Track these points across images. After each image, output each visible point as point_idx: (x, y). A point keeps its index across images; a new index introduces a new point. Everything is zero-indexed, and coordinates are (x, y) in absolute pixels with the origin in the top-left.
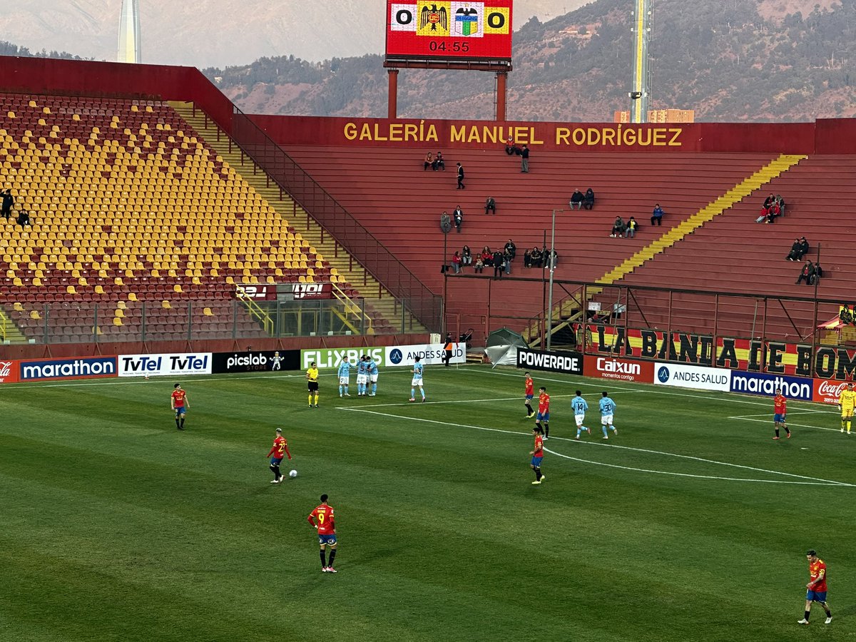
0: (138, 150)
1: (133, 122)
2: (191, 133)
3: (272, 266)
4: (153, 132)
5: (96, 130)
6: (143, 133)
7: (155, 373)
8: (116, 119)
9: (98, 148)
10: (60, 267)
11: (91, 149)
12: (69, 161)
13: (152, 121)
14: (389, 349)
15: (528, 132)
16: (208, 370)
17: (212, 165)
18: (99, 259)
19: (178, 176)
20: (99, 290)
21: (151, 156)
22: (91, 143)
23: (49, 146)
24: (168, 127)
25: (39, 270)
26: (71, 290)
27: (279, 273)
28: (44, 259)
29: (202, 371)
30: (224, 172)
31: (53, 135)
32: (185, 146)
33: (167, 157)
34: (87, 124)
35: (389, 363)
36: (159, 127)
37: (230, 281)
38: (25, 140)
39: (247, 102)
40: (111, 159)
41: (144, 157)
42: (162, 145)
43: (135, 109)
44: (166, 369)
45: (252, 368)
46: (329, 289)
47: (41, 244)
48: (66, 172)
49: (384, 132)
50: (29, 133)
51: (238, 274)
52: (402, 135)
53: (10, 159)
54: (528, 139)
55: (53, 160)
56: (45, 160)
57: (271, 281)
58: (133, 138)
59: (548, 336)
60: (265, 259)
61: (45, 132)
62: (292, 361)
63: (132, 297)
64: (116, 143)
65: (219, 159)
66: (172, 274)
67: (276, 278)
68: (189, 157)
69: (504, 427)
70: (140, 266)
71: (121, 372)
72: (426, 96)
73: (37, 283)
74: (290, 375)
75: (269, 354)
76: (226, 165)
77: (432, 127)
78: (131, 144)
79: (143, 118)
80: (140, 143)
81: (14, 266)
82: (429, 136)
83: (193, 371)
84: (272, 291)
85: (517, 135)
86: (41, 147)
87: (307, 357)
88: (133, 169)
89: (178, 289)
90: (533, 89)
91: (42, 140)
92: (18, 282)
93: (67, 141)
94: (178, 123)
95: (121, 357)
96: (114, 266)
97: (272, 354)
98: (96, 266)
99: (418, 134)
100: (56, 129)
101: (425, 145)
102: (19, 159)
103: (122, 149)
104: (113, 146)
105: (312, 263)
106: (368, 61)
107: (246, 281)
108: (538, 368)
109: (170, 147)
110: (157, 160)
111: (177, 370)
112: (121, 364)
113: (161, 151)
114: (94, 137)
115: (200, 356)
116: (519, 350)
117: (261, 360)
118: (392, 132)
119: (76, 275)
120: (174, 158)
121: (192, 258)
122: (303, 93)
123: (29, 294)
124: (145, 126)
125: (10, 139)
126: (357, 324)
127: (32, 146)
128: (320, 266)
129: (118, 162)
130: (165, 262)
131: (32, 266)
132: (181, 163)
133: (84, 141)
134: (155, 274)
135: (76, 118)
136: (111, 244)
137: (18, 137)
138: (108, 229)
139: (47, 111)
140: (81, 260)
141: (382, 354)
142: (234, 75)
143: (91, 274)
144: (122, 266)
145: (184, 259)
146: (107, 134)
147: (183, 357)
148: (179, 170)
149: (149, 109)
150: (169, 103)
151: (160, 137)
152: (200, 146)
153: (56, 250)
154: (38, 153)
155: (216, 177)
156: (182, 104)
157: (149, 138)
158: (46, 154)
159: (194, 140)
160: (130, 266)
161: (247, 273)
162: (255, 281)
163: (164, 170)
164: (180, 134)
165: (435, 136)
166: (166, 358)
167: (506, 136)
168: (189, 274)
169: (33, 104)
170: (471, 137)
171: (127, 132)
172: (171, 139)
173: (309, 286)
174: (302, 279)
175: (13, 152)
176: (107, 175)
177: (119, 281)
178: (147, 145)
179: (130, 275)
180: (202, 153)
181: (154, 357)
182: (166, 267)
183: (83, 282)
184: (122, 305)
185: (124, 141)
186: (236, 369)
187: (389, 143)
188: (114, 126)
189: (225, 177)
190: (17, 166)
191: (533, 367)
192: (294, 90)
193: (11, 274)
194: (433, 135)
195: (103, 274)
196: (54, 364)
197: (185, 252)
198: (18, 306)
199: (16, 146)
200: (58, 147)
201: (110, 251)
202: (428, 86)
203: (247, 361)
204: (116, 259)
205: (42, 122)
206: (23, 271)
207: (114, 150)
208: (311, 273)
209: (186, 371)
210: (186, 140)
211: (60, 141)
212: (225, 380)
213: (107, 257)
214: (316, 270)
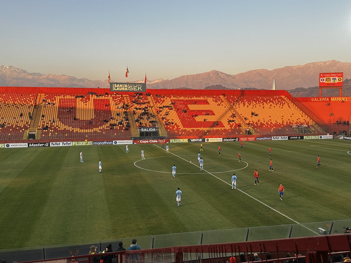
0: (275, 104)
1: (275, 99)
2: (284, 101)
3: (298, 122)
4: (278, 101)
5: (268, 101)
6: (276, 101)
7: (278, 139)
8: (272, 99)
9: (269, 104)
10: (262, 123)
11: (268, 104)
12: (264, 106)
13: (278, 99)
14: (320, 136)
15: (346, 99)
16: (287, 139)
17: (288, 106)
18: (269, 121)
19: (282, 108)
20: (269, 126)
21: (277, 105)
22: (268, 103)
23: (261, 104)
24: (280, 100)
25: (259, 123)
26: (264, 126)
27: (300, 123)
28: (260, 121)
29: (286, 139)
30: (290, 107)
31: (261, 102)
32: (283, 103)
33: (280, 105)
34: (267, 100)
35: (319, 138)
36: (279, 100)
37: (291, 125)
38: (257, 103)
39: (294, 95)
40: (271, 105)
41: (276, 105)
42: (279, 103)
43: (275, 97)
44: (280, 139)
45: (295, 139)
46: (309, 126)
47: (259, 119)
48: (263, 107)
49: (319, 99)
50: (258, 102)
51: (292, 123)
52: (322, 100)
53: (255, 106)
54: (346, 100)
55: (261, 106)
56: (260, 106)
57: (298, 124)
58: (275, 102)
59: (349, 134)
60: (297, 121)
61: (260, 101)
62: (302, 138)
63: (274, 127)
64: (272, 103)
65: (289, 105)
66: (281, 124)
67: (299, 124)
68: (284, 105)
69: (341, 149)
70: (276, 122)
71: (272, 139)
72: (326, 93)
73: (259, 125)
74: (302, 140)
75: (298, 137)
76: (290, 106)
77: (328, 98)
78: (274, 103)
79: (276, 98)
80: (276, 103)
81: (255, 123)
82: (327, 100)
83: (285, 139)
84: (298, 126)
85: (344, 99)
86: (259, 104)
87: (305, 137)
88: (274, 107)
89: (282, 126)
90: (347, 91)
91: (260, 103)
92: (256, 125)
93: (264, 103)
94: (282, 99)
95: (272, 137)
96: (271, 122)
97: (299, 137)
98: (268, 122)
99: (325, 100)
100: (262, 101)
101: (326, 101)
102: (256, 106)
103: (273, 104)
104: (271, 103)
105: (306, 121)
106: (316, 88)
107: (294, 125)
108: (348, 139)
109: (281, 103)
110: (279, 105)
111: (282, 139)
112: (272, 138)
113: (279, 104)
114: (268, 102)
115: (286, 137)
116: (344, 136)
117: (296, 138)
118: (320, 99)
119: (265, 124)
120: (281, 105)
121: (284, 121)
122: (304, 93)
123: (258, 127)
124: (276, 100)
125: (255, 103)
126: (314, 132)
127: (258, 104)
128: (307, 122)
129: (272, 106)
130: (280, 121)
131: (258, 122)
132: (283, 106)
133: (266, 103)
134: (278, 124)
135: (265, 99)
136: (271, 119)
137: (256, 102)
138: (270, 117)
139: (260, 98)
140: (266, 121)
141: (318, 137)
142: (292, 91)
143: (267, 123)
144: (272, 122)
145: (283, 121)
146: (270, 101)
147: (283, 137)
148: (282, 107)
149: (277, 97)
150: (281, 96)
151: (279, 101)
152: (286, 103)
153: (262, 120)
154: (259, 105)
155: (289, 108)
156: (283, 96)
157: (277, 102)
158: (260, 105)
159: (285, 102)
160: (274, 123)
161: (294, 123)
162: (295, 125)
163: (280, 107)
164: (282, 101)
165: (328, 100)
166: (280, 137)
167: (341, 99)
168: (284, 123)
169: (258, 97)
170: (335, 100)
171: (274, 101)
172: (281, 102)
173: (305, 125)
174: (304, 124)
175: (255, 105)
176: (270, 108)
177: (272, 125)
178: (277, 103)
179: (274, 124)
180: (286, 104)
181: (278, 137)
182: (280, 122)
183: (266, 125)
184: (272, 129)
185: (273, 102)
186: (292, 139)
187: (320, 101)
188: (271, 100)
189: (290, 108)
190: (256, 107)
191: (347, 139)
192: (303, 93)
193: (254, 124)
194: (328, 99)
195: (269, 124)
196: (261, 138)
197: (283, 120)
198: (256, 129)
199: (255, 104)
200: (262, 104)
201: (271, 120)
202: (327, 91)
203: (294, 138)
204: (271, 121)
205: (260, 100)
206: (257, 123)
207: (271, 104)
208: (305, 123)
209: (283, 139)
210: (284, 102)
211: (263, 103)
212: (290, 141)
213: (270, 121)
214: (306, 123)
